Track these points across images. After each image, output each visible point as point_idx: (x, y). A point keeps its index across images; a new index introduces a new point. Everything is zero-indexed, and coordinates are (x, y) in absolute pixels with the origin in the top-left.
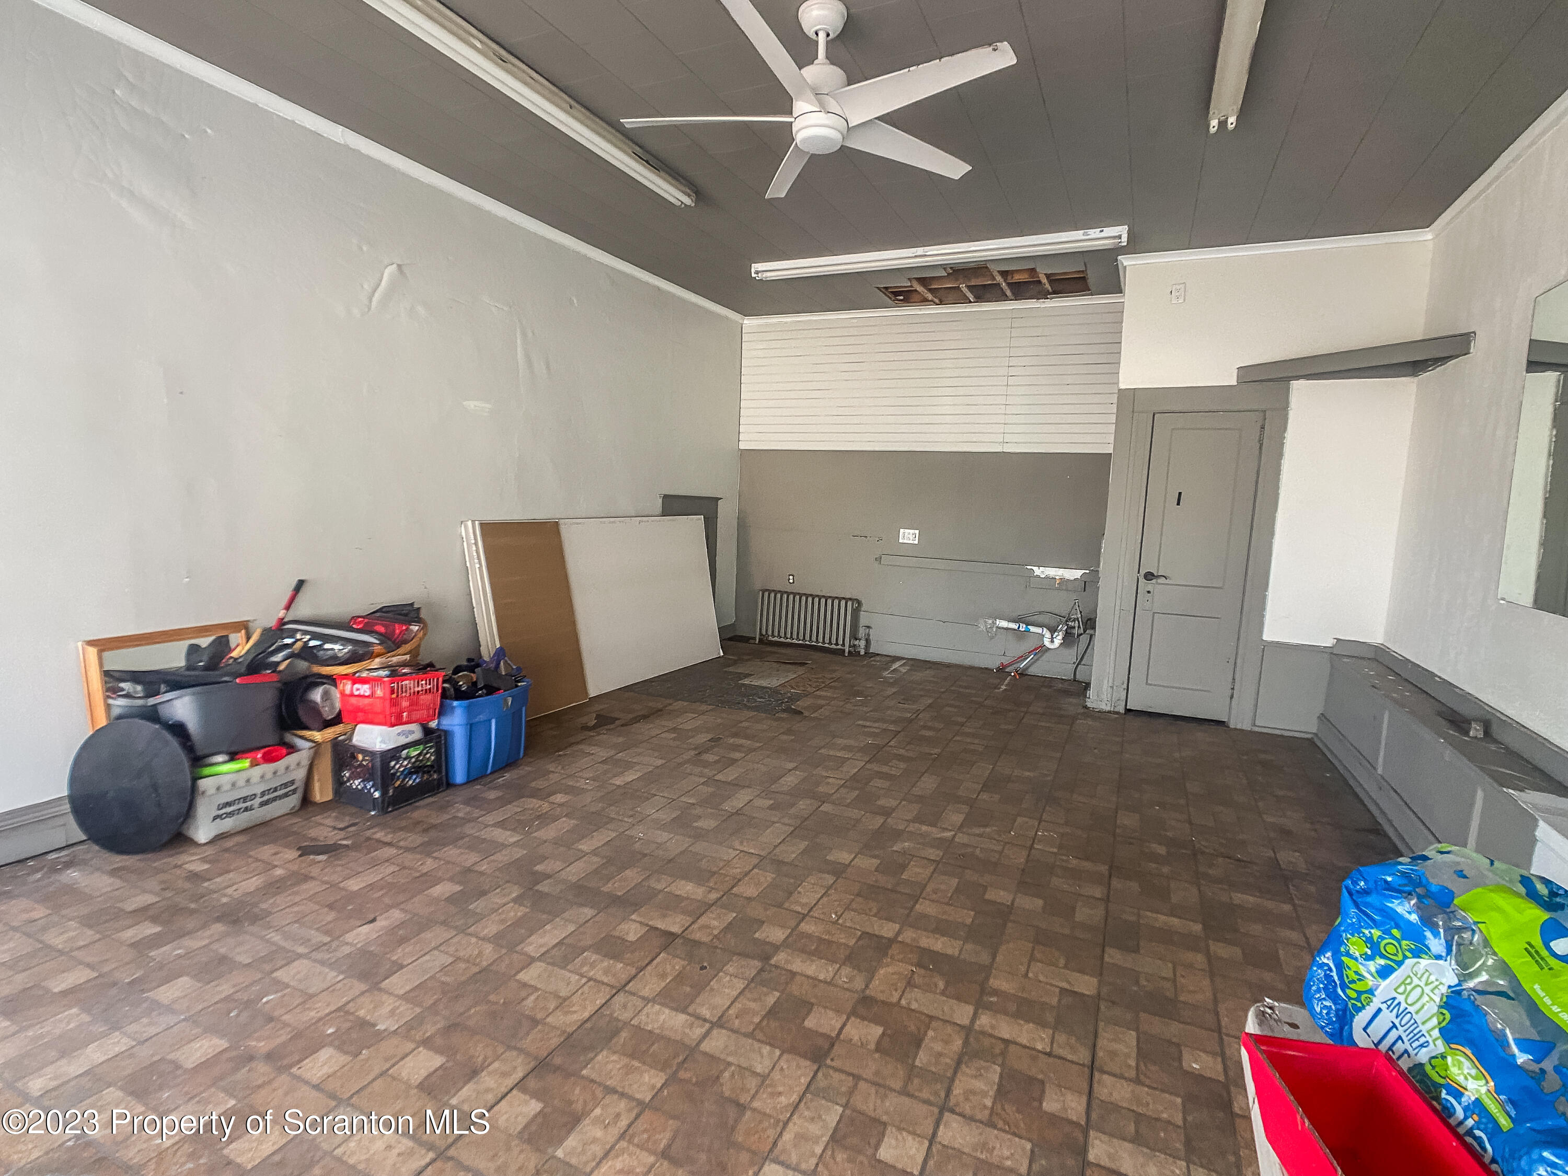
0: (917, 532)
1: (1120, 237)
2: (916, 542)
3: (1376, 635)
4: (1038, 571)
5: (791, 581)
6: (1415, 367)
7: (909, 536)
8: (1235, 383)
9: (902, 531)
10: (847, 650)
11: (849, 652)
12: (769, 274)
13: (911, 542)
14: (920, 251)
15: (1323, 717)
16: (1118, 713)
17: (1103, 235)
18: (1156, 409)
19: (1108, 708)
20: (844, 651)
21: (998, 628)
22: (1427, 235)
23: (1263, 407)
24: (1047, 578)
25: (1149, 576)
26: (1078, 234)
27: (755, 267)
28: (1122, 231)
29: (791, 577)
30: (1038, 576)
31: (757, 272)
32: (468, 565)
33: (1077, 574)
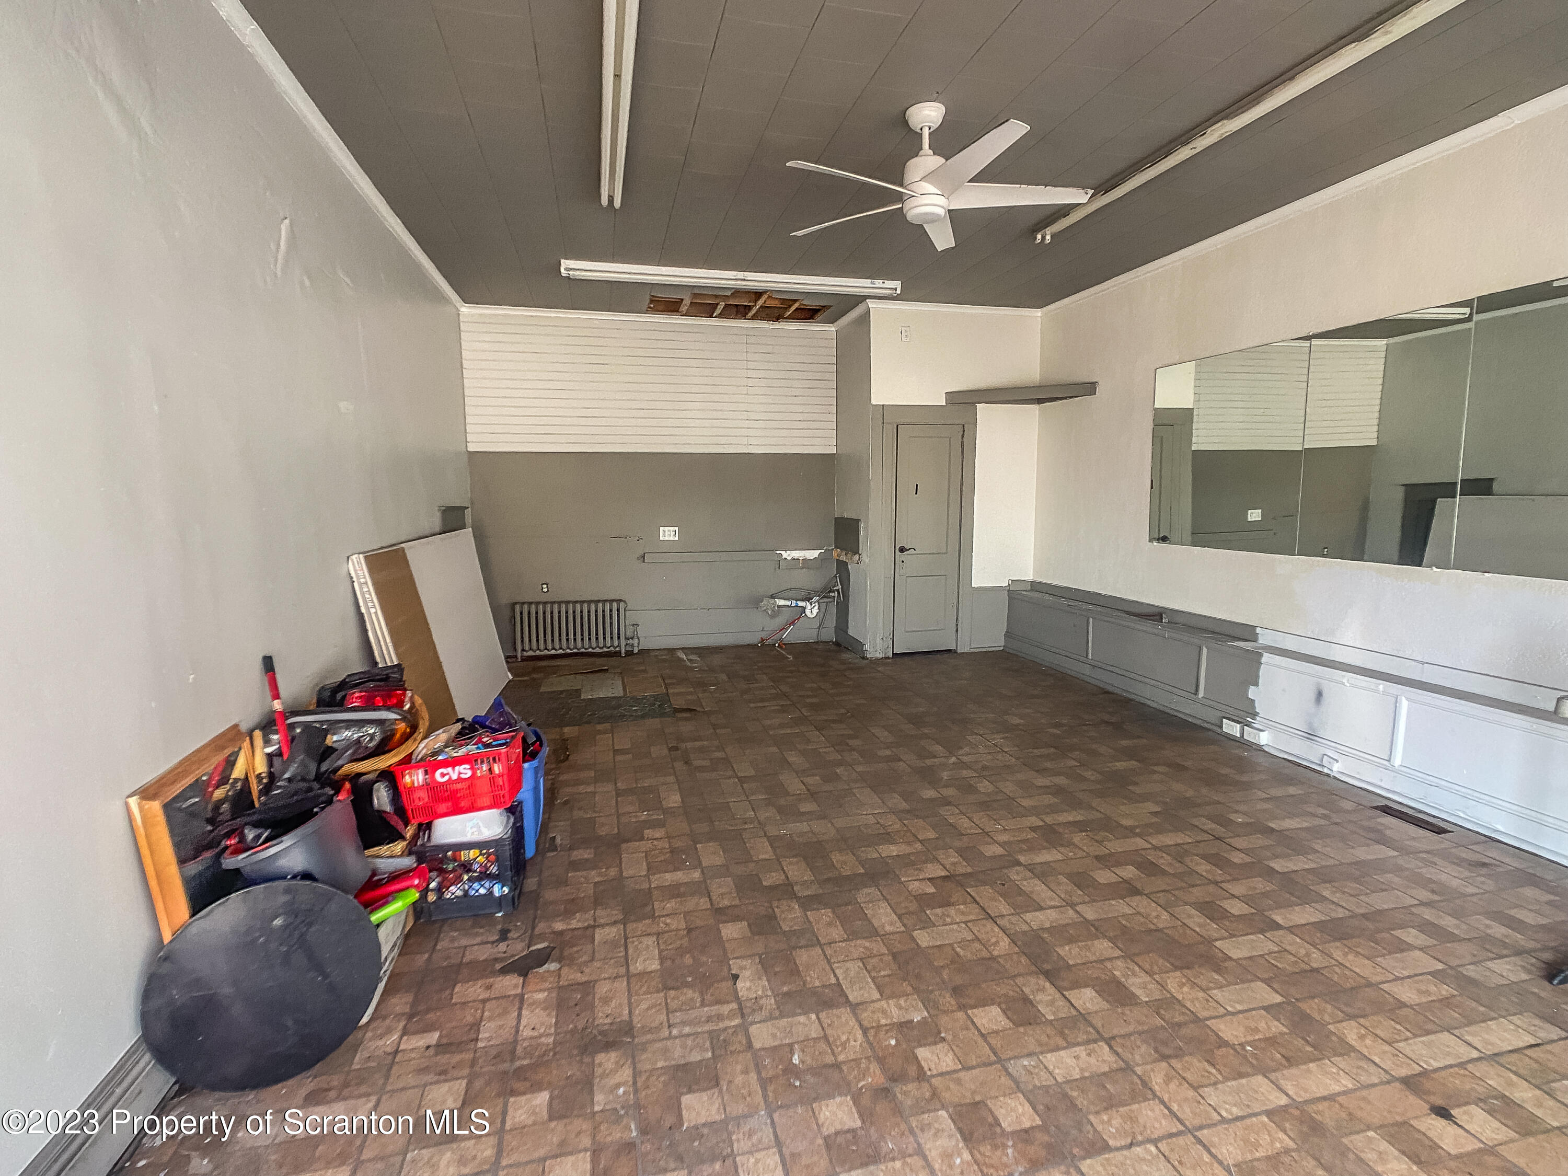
0: (677, 529)
1: (896, 289)
2: (677, 538)
3: (1029, 576)
4: (785, 555)
5: (545, 590)
6: (1040, 401)
7: (668, 534)
8: (944, 404)
9: (661, 529)
10: (623, 651)
11: (627, 652)
12: (578, 273)
13: (672, 539)
14: (740, 275)
15: (1008, 635)
16: (888, 658)
17: (884, 286)
18: (898, 421)
19: (881, 656)
20: (620, 652)
21: (779, 607)
22: (1038, 313)
23: (963, 422)
24: (793, 559)
25: (902, 550)
26: (867, 282)
27: (565, 264)
28: (897, 284)
29: (545, 586)
30: (786, 559)
31: (567, 269)
32: (363, 610)
33: (813, 554)
